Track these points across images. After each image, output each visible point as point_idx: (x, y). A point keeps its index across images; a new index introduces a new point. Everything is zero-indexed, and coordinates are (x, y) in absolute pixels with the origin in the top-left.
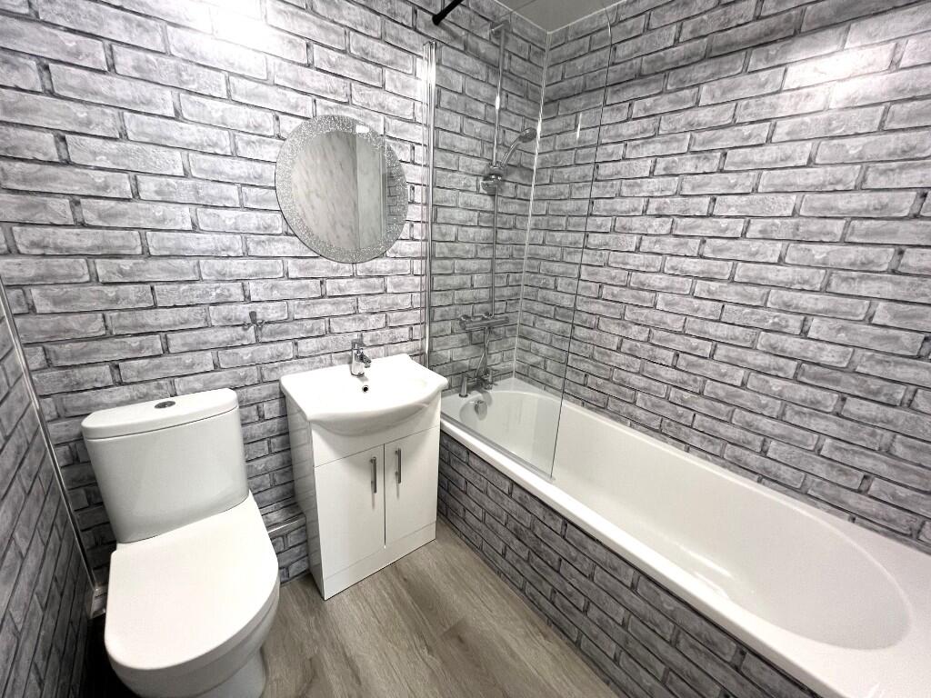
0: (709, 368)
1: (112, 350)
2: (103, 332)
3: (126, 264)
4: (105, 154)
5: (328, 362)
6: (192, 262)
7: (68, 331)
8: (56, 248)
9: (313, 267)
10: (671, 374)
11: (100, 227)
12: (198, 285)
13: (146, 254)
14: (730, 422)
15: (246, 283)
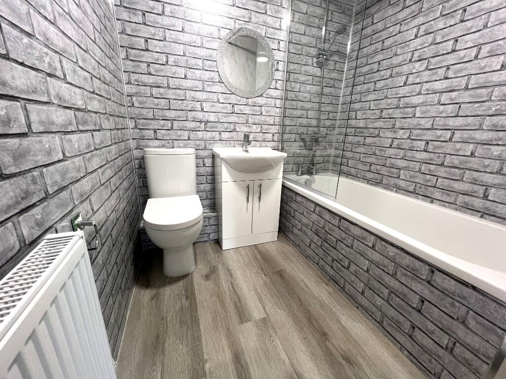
0: (449, 148)
1: (154, 125)
2: (153, 117)
3: (162, 90)
4: (159, 47)
5: (233, 145)
6: (184, 92)
7: (142, 115)
8: (142, 82)
9: (229, 98)
10: (424, 155)
11: (155, 75)
12: (185, 101)
13: (169, 87)
14: (462, 180)
15: (202, 103)
